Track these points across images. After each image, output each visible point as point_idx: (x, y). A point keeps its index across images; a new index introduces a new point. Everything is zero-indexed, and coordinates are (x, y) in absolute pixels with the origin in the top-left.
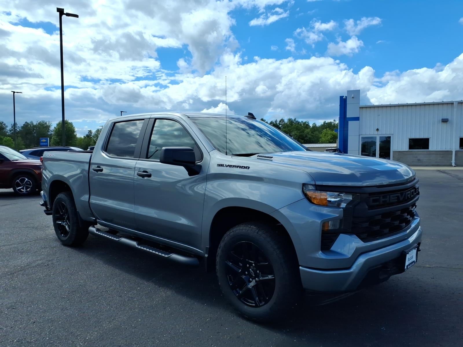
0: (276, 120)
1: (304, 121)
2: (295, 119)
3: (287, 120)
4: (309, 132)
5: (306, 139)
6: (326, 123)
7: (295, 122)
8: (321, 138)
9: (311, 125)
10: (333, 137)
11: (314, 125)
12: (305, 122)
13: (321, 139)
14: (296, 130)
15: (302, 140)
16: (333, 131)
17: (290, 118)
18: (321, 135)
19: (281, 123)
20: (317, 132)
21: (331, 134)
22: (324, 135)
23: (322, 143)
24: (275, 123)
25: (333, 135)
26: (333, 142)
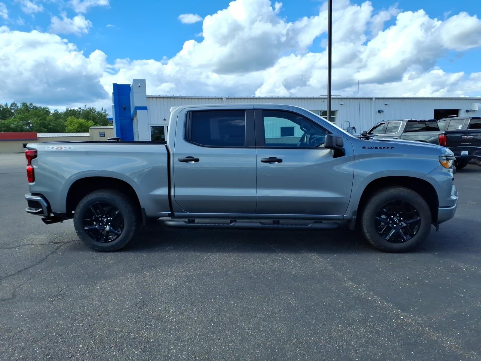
0: (6, 104)
1: (43, 106)
2: (31, 104)
3: (20, 104)
4: (53, 119)
5: (49, 127)
6: (69, 110)
7: (31, 107)
8: (66, 126)
9: (52, 111)
10: (80, 126)
11: (56, 112)
12: (44, 108)
13: (67, 128)
14: (35, 117)
15: (45, 128)
16: (78, 119)
17: (25, 102)
18: (66, 124)
19: (12, 108)
20: (61, 120)
21: (77, 122)
22: (69, 123)
23: (69, 132)
24: (5, 107)
25: (79, 123)
26: (81, 131)
